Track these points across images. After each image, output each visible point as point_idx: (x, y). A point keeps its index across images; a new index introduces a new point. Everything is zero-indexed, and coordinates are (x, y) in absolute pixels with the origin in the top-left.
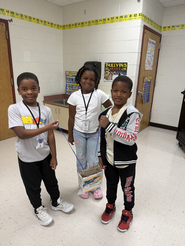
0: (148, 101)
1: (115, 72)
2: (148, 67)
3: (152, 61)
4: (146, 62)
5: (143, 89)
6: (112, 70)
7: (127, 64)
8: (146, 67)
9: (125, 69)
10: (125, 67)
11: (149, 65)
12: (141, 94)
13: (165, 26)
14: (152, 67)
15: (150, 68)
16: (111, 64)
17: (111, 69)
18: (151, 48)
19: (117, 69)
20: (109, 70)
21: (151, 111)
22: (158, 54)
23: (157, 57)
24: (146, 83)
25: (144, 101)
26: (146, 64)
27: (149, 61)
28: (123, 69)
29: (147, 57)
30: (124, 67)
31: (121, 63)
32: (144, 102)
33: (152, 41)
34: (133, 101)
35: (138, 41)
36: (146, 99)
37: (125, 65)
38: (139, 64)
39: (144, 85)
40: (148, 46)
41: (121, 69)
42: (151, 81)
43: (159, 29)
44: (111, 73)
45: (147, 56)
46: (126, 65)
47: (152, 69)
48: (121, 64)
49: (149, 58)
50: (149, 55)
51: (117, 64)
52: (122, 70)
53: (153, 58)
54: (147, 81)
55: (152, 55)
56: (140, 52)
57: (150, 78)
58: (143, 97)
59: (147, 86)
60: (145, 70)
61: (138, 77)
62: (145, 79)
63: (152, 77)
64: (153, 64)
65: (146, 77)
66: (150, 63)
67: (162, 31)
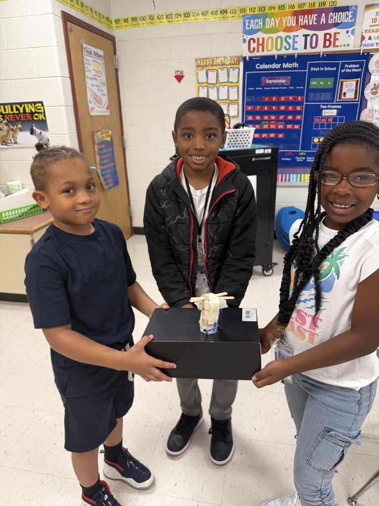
0: (116, 183)
1: (19, 126)
2: (96, 108)
3: (104, 95)
4: (90, 97)
5: (98, 159)
6: (11, 120)
7: (43, 105)
8: (93, 109)
9: (41, 117)
10: (41, 113)
11: (98, 105)
13: (117, 18)
14: (107, 109)
15: (105, 112)
16: (6, 107)
17: (8, 119)
18: (94, 67)
19: (22, 117)
20: (4, 122)
21: (129, 204)
22: (115, 79)
23: (115, 86)
24: (99, 144)
25: (107, 184)
26: (91, 102)
27: (95, 97)
28: (37, 117)
29: (90, 86)
30: (38, 113)
31: (28, 103)
32: (106, 187)
33: (93, 49)
35: (55, 49)
36: (110, 180)
37: (38, 108)
38: (71, 103)
39: (97, 150)
40: (85, 61)
41: (32, 117)
42: (112, 139)
43: (106, 25)
44: (11, 127)
46: (42, 108)
47: (108, 113)
48: (30, 105)
49: (95, 89)
50: (94, 82)
51: (21, 106)
52: (35, 118)
53: (105, 89)
54: (103, 139)
55: (101, 83)
56: (68, 76)
57: (108, 132)
58: (101, 177)
59: (105, 151)
60: (92, 116)
61: (76, 134)
62: (96, 137)
63: (112, 130)
64: (108, 103)
65: (97, 132)
66: (101, 101)
67: (113, 29)
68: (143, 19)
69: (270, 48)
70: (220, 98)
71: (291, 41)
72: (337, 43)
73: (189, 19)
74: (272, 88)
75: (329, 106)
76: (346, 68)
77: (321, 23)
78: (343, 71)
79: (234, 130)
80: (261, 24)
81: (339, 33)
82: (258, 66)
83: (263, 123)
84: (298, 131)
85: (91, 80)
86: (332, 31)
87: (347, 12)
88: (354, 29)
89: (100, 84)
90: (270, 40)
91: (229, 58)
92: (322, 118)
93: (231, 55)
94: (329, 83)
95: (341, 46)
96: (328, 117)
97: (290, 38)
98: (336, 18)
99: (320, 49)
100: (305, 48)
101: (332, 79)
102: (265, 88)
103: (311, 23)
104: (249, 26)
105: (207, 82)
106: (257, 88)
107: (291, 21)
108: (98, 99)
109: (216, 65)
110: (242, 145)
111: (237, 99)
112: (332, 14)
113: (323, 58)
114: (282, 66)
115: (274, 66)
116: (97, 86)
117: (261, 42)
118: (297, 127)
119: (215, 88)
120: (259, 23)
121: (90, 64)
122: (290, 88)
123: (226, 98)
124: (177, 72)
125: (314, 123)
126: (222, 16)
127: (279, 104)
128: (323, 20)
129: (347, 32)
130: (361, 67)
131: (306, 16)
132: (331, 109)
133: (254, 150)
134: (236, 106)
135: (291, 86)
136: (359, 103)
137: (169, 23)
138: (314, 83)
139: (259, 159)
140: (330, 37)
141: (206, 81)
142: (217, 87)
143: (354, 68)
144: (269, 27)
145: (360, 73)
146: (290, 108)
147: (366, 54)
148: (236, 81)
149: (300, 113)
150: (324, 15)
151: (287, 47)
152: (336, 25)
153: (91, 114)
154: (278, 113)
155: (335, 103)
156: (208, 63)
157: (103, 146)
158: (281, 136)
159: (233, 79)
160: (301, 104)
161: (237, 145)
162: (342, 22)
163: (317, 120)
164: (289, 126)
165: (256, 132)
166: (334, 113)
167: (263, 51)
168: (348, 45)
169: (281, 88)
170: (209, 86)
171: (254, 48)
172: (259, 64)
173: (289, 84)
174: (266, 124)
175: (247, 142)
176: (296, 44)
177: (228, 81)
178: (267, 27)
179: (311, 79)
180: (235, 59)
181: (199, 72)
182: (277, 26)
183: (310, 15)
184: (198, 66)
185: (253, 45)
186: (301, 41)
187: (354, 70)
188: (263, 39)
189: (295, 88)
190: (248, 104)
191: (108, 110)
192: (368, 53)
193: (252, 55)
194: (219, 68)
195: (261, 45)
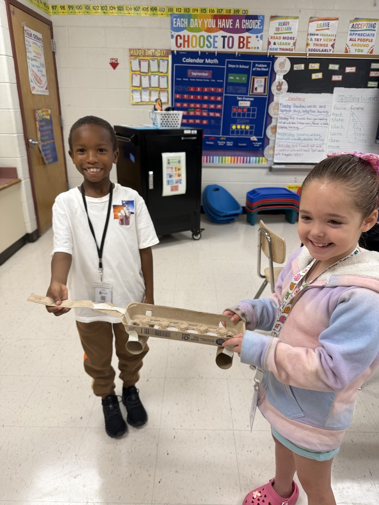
0: (55, 159)
2: (37, 87)
3: (43, 75)
4: (31, 77)
5: (39, 135)
8: (34, 88)
11: (39, 85)
12: (36, 146)
13: (54, 5)
14: (46, 89)
15: (44, 92)
18: (34, 49)
21: (67, 181)
22: (52, 61)
23: (53, 69)
24: (40, 121)
25: (47, 159)
26: (32, 81)
27: (36, 76)
29: (31, 67)
32: (46, 162)
33: (33, 32)
34: (22, 161)
36: (50, 156)
38: (15, 81)
39: (38, 126)
40: (26, 42)
42: (51, 117)
43: (43, 10)
45: (30, 65)
47: (47, 94)
49: (35, 70)
50: (34, 63)
53: (44, 70)
54: (44, 117)
55: (41, 64)
56: (12, 55)
57: (47, 111)
58: (42, 152)
59: (45, 128)
60: (33, 95)
61: (20, 110)
62: (37, 114)
63: (51, 109)
64: (47, 83)
65: (38, 110)
66: (41, 81)
67: (50, 14)
68: (80, 7)
69: (194, 45)
70: (152, 85)
71: (212, 40)
72: (249, 45)
73: (122, 12)
74: (197, 80)
75: (244, 98)
76: (257, 67)
77: (236, 27)
78: (254, 69)
79: (166, 112)
80: (187, 23)
81: (250, 37)
82: (185, 60)
83: (190, 110)
84: (219, 118)
85: (32, 60)
86: (245, 35)
87: (256, 20)
88: (262, 35)
89: (39, 65)
90: (194, 38)
91: (159, 51)
92: (238, 108)
93: (161, 48)
94: (244, 79)
95: (252, 48)
96: (243, 108)
97: (211, 38)
98: (248, 24)
99: (236, 49)
100: (224, 47)
101: (246, 76)
102: (191, 80)
103: (227, 27)
104: (176, 24)
105: (140, 71)
106: (184, 79)
107: (211, 23)
108: (38, 79)
109: (147, 56)
110: (173, 126)
111: (166, 87)
112: (244, 20)
113: (238, 58)
114: (204, 61)
115: (198, 61)
116: (37, 67)
117: (186, 39)
118: (218, 115)
119: (147, 77)
120: (185, 23)
121: (30, 46)
122: (212, 80)
123: (157, 86)
124: (112, 59)
125: (232, 112)
126: (152, 12)
127: (203, 94)
128: (237, 25)
129: (257, 37)
130: (268, 67)
131: (224, 20)
132: (245, 100)
133: (183, 131)
134: (166, 94)
135: (213, 79)
136: (267, 97)
137: (103, 14)
138: (231, 78)
139: (187, 138)
140: (244, 40)
141: (138, 69)
142: (149, 75)
143: (262, 67)
144: (193, 27)
145: (268, 71)
146: (212, 98)
147: (272, 56)
148: (166, 71)
149: (220, 103)
150: (238, 20)
151: (209, 45)
152: (248, 30)
153: (33, 92)
154: (202, 102)
155: (248, 96)
156: (140, 54)
157: (43, 123)
158: (205, 122)
159: (163, 69)
160: (221, 94)
161: (168, 125)
162: (252, 28)
163: (234, 110)
164: (212, 114)
165: (184, 117)
166: (248, 104)
167: (188, 47)
168: (258, 48)
169: (205, 80)
170: (142, 74)
171: (181, 44)
172: (185, 58)
173: (210, 77)
174: (192, 111)
175: (177, 123)
176: (216, 43)
177: (159, 72)
178: (191, 27)
179: (229, 74)
180: (165, 52)
181: (132, 61)
182: (200, 27)
183: (227, 20)
184: (131, 56)
185: (180, 41)
186: (220, 41)
187: (263, 69)
188: (188, 36)
189: (216, 81)
190: (177, 92)
191: (47, 91)
192: (274, 56)
193: (179, 49)
194: (151, 59)
195: (186, 41)
